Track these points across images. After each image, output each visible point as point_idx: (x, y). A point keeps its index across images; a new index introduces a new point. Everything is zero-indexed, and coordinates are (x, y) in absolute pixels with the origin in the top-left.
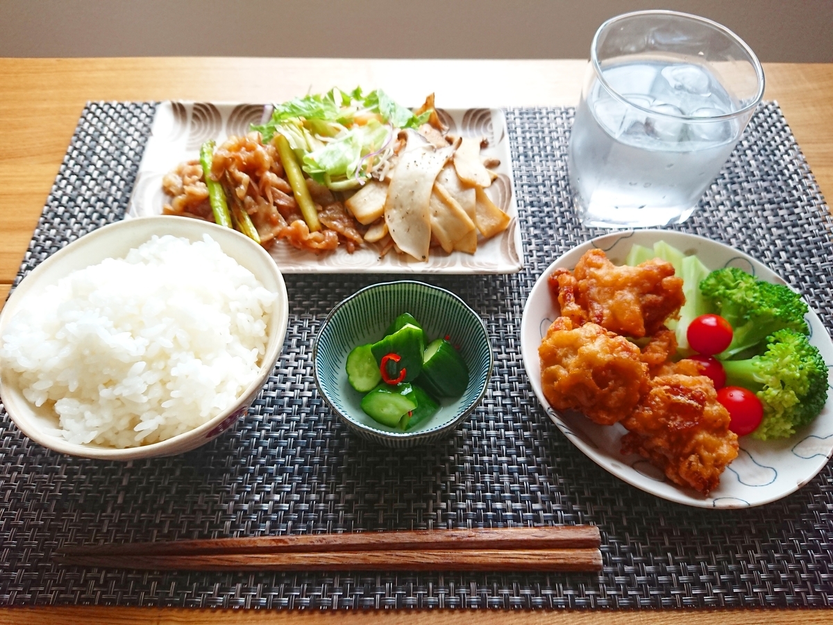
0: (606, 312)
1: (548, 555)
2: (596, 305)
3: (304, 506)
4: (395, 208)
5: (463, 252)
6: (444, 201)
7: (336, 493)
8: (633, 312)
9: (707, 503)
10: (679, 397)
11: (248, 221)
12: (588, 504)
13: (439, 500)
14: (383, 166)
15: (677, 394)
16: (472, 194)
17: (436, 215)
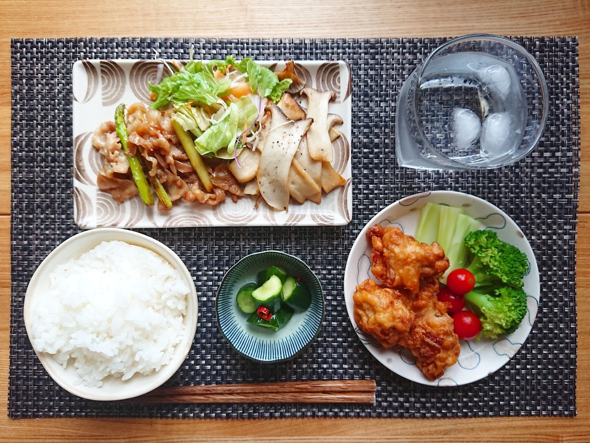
0: (397, 277)
1: (348, 398)
2: (392, 270)
3: (219, 367)
4: (264, 175)
5: (312, 201)
6: (299, 173)
7: (236, 360)
8: (413, 282)
9: (434, 383)
10: (429, 340)
11: (161, 188)
12: (373, 364)
13: (292, 363)
14: (255, 139)
15: (429, 337)
16: (319, 166)
17: (293, 183)
